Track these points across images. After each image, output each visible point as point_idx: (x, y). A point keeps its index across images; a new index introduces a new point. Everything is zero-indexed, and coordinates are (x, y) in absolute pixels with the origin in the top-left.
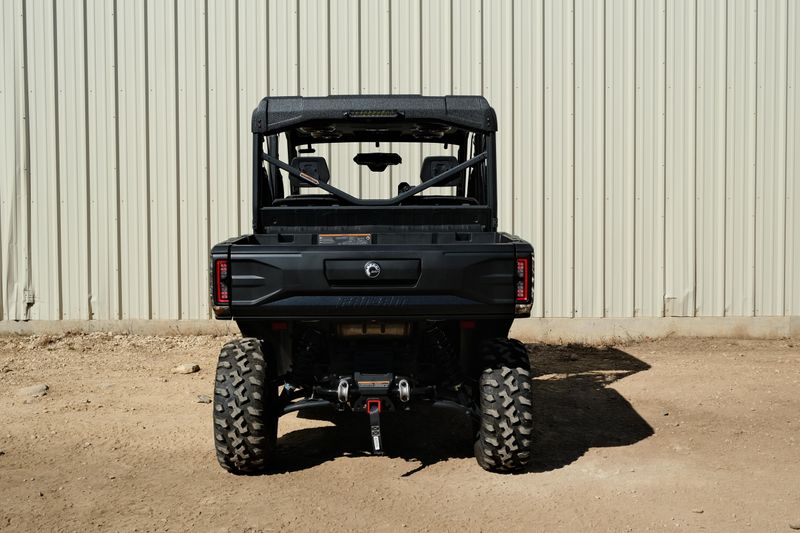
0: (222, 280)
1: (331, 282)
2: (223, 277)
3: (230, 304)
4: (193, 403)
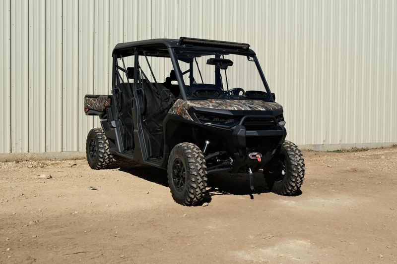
4: (89, 191)
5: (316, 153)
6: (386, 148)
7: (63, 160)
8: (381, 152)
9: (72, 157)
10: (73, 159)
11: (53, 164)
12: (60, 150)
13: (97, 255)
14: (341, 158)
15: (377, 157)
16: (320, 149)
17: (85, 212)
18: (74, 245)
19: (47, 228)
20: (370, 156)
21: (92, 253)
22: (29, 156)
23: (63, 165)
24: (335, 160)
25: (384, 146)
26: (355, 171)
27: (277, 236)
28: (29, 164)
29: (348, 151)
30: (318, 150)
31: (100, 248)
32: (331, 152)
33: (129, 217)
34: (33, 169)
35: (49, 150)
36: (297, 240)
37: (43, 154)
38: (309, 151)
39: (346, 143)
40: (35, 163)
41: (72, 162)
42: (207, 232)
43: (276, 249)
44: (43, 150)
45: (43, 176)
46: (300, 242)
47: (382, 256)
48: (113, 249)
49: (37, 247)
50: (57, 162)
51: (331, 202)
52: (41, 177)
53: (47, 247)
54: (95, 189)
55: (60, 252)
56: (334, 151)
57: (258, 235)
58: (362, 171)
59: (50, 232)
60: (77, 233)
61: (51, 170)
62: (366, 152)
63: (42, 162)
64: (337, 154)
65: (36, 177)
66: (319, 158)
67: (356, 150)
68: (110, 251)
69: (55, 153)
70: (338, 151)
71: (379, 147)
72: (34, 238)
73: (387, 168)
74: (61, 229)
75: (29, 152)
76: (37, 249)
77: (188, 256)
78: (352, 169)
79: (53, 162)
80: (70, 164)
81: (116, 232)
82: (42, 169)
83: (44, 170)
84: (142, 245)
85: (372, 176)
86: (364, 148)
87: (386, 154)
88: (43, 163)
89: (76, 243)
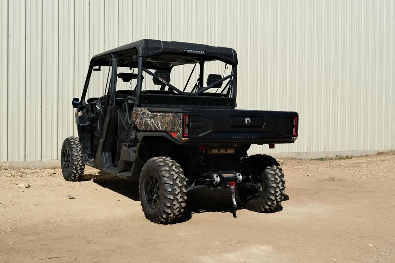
0: (186, 125)
1: (233, 126)
2: (186, 124)
3: (189, 137)
4: (67, 199)
5: (299, 161)
6: (370, 156)
7: (43, 169)
8: (365, 160)
9: (51, 166)
10: (53, 168)
11: (32, 173)
12: (39, 159)
13: (70, 260)
14: (322, 166)
15: (358, 165)
16: (304, 157)
17: (61, 220)
18: (50, 250)
19: (24, 235)
20: (352, 164)
21: (66, 258)
22: (7, 165)
23: (42, 174)
24: (315, 169)
25: (369, 153)
26: (332, 179)
27: (242, 242)
28: (8, 173)
29: (331, 159)
30: (301, 158)
31: (74, 254)
32: (315, 160)
33: (104, 225)
34: (11, 178)
35: (28, 158)
36: (260, 245)
37: (23, 162)
38: (292, 159)
39: (330, 151)
40: (14, 172)
41: (52, 171)
42: (177, 239)
43: (239, 254)
44: (22, 159)
45: (22, 185)
46: (263, 247)
47: (335, 259)
48: (86, 254)
49: (15, 253)
50: (36, 170)
51: (301, 210)
52: (19, 185)
53: (24, 252)
54: (73, 198)
55: (36, 257)
56: (317, 160)
57: (224, 241)
58: (340, 180)
59: (27, 239)
60: (53, 240)
61: (30, 179)
62: (349, 160)
63: (21, 170)
64: (320, 162)
65: (15, 186)
66: (300, 167)
67: (340, 158)
68: (83, 256)
69: (35, 162)
70: (322, 159)
71: (364, 155)
72: (12, 244)
73: (365, 176)
74: (38, 237)
75: (8, 160)
76: (14, 255)
77: (156, 260)
78: (330, 177)
79: (32, 171)
80: (49, 173)
81: (90, 239)
82: (21, 178)
83: (23, 179)
84: (114, 250)
85: (348, 185)
86: (349, 156)
87: (368, 163)
88: (22, 172)
89: (52, 248)
